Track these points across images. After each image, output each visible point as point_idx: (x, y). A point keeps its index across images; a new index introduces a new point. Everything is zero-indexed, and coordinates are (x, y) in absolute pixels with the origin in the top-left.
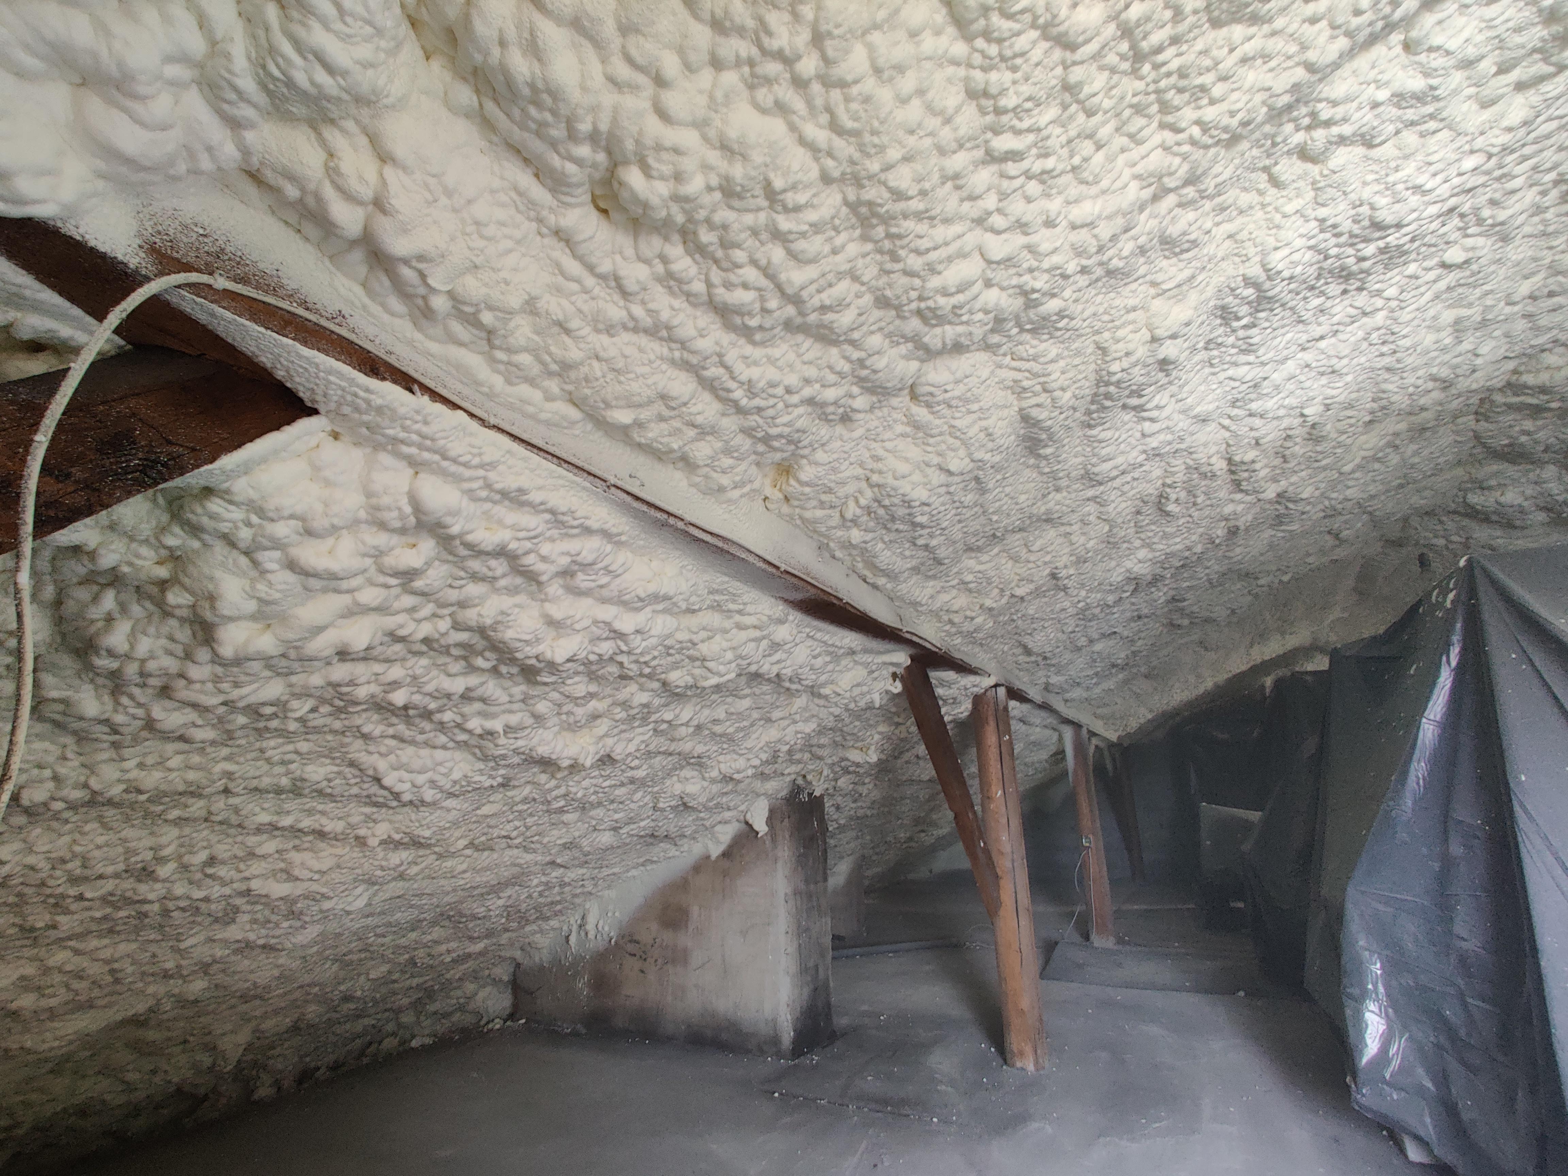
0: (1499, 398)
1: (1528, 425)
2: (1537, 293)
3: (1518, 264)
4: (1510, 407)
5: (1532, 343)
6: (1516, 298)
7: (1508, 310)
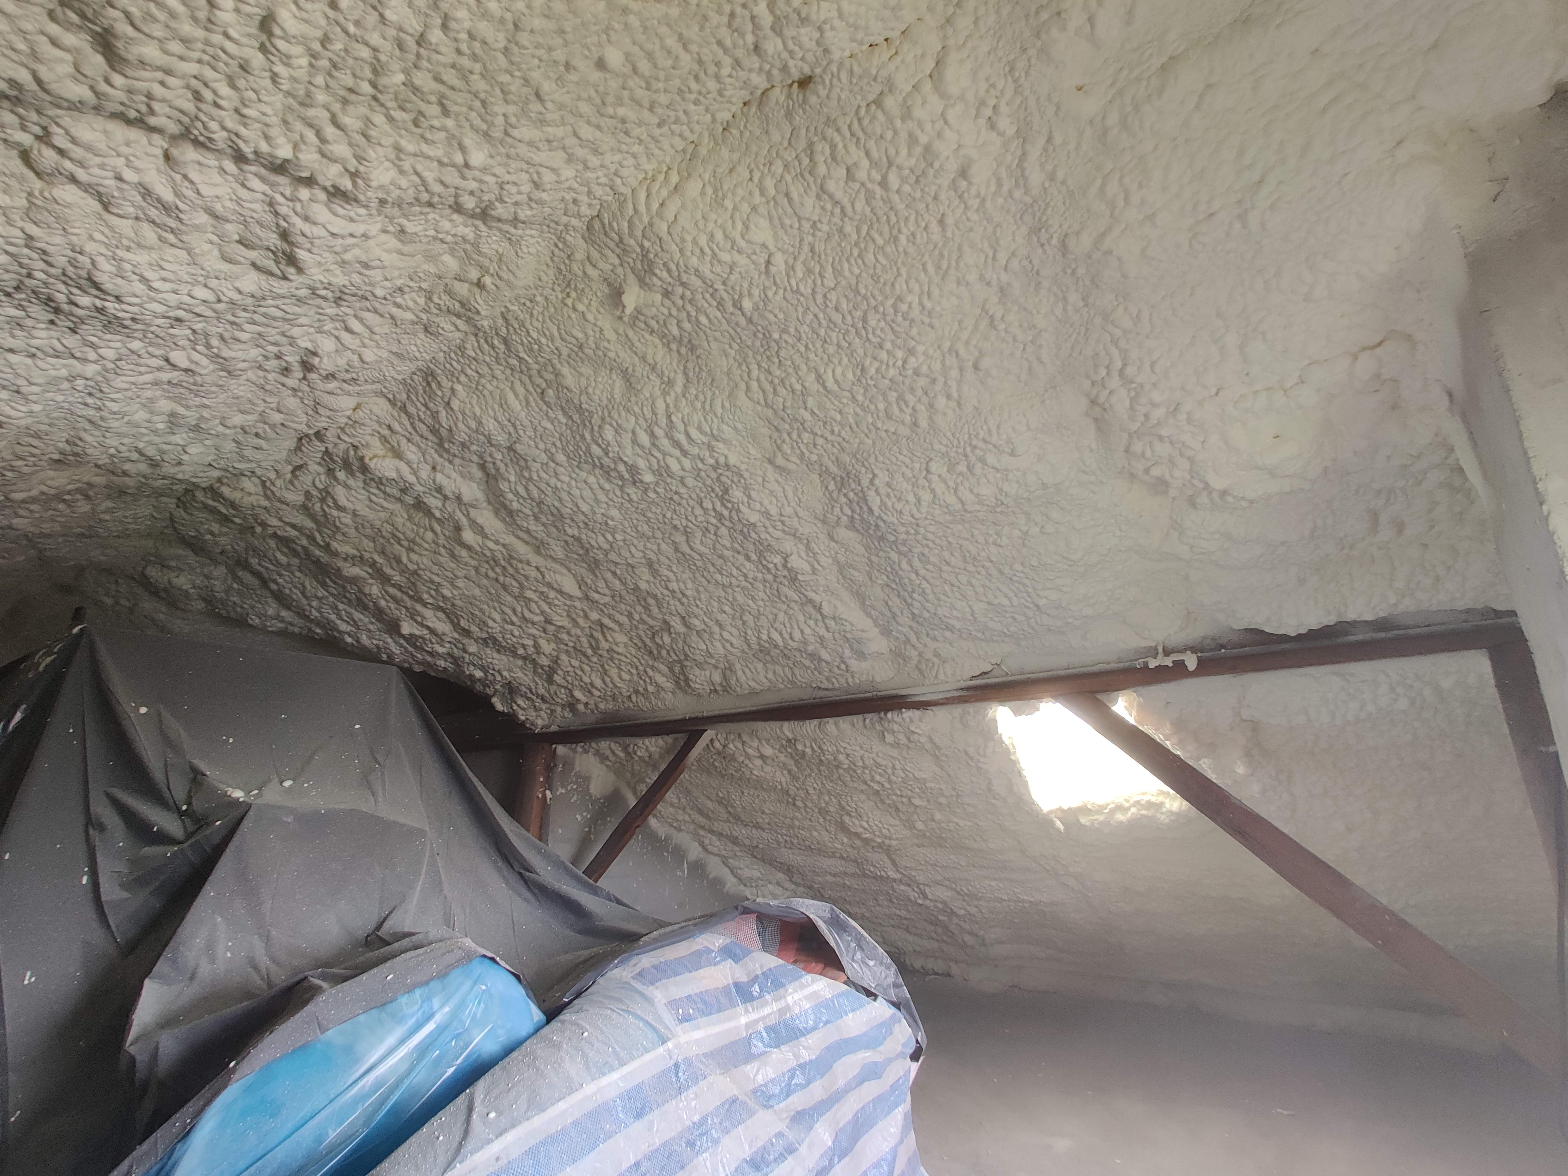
0: (200, 495)
1: (216, 528)
2: (247, 429)
3: (238, 398)
4: (205, 506)
5: (235, 465)
6: (229, 423)
7: (221, 429)
